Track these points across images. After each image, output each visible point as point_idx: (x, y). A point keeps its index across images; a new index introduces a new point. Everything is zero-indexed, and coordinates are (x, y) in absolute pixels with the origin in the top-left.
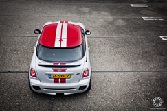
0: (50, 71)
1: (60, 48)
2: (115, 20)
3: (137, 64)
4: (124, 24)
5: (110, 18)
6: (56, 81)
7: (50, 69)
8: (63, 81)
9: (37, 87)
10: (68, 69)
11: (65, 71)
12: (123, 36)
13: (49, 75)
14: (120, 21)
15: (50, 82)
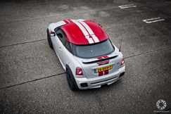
0: (96, 66)
1: (95, 44)
2: (98, 12)
3: (141, 47)
4: (108, 15)
5: (93, 11)
6: (101, 74)
7: (96, 64)
8: (107, 73)
9: (84, 85)
10: (111, 60)
11: (108, 63)
12: (114, 25)
13: (95, 70)
14: (103, 13)
15: (96, 76)
